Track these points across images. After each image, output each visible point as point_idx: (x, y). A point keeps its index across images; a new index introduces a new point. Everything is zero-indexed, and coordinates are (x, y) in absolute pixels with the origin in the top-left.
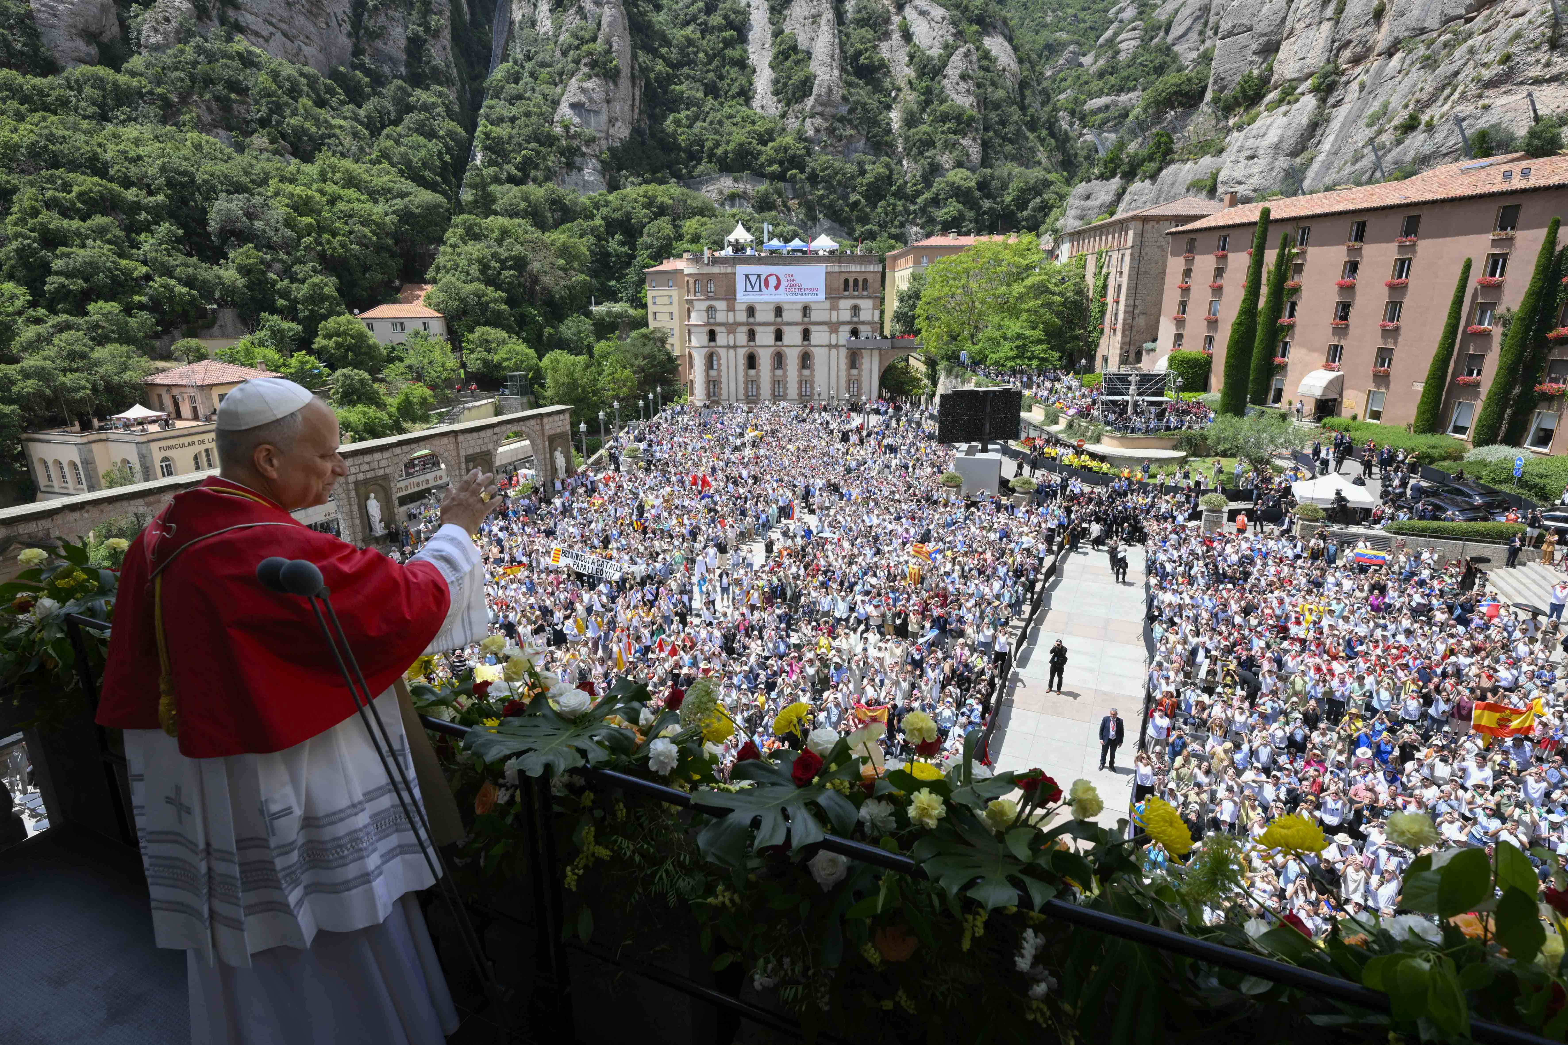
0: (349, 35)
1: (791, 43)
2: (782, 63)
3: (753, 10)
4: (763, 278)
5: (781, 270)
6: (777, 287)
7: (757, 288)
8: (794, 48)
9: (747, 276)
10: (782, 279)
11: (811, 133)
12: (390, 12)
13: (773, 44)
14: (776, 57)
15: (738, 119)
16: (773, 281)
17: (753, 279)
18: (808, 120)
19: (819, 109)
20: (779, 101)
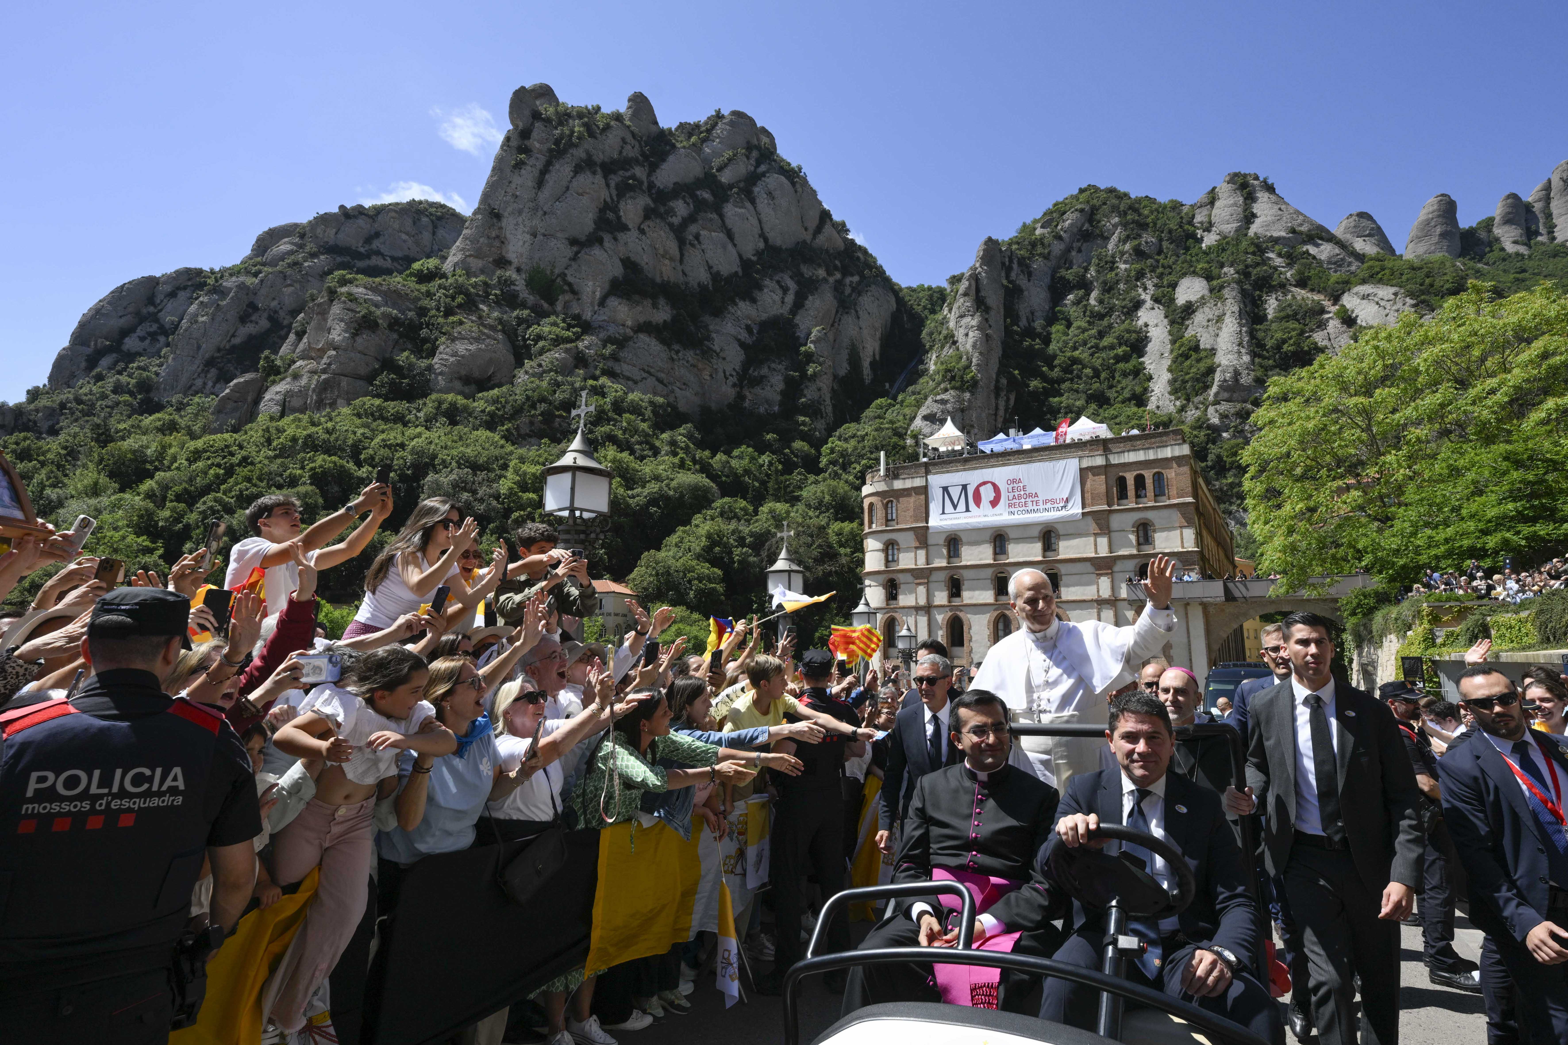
0: (734, 385)
1: (1193, 344)
2: (1182, 363)
3: (1150, 329)
4: (971, 491)
5: (1000, 474)
6: (994, 503)
7: (962, 506)
8: (1196, 348)
9: (945, 489)
10: (1003, 487)
11: (1215, 420)
12: (773, 365)
13: (1172, 351)
14: (1174, 361)
15: (1122, 418)
16: (987, 493)
17: (955, 492)
18: (1211, 410)
19: (1226, 395)
20: (1178, 399)
